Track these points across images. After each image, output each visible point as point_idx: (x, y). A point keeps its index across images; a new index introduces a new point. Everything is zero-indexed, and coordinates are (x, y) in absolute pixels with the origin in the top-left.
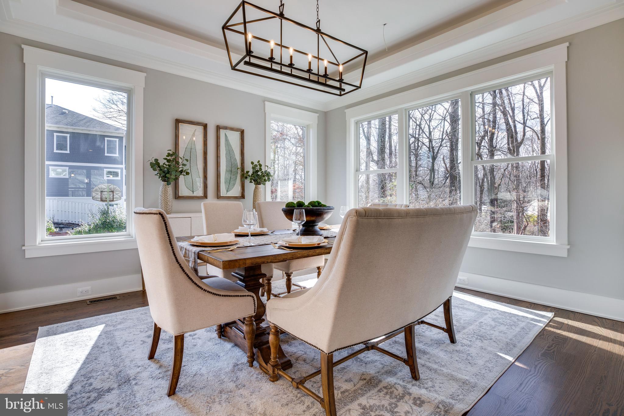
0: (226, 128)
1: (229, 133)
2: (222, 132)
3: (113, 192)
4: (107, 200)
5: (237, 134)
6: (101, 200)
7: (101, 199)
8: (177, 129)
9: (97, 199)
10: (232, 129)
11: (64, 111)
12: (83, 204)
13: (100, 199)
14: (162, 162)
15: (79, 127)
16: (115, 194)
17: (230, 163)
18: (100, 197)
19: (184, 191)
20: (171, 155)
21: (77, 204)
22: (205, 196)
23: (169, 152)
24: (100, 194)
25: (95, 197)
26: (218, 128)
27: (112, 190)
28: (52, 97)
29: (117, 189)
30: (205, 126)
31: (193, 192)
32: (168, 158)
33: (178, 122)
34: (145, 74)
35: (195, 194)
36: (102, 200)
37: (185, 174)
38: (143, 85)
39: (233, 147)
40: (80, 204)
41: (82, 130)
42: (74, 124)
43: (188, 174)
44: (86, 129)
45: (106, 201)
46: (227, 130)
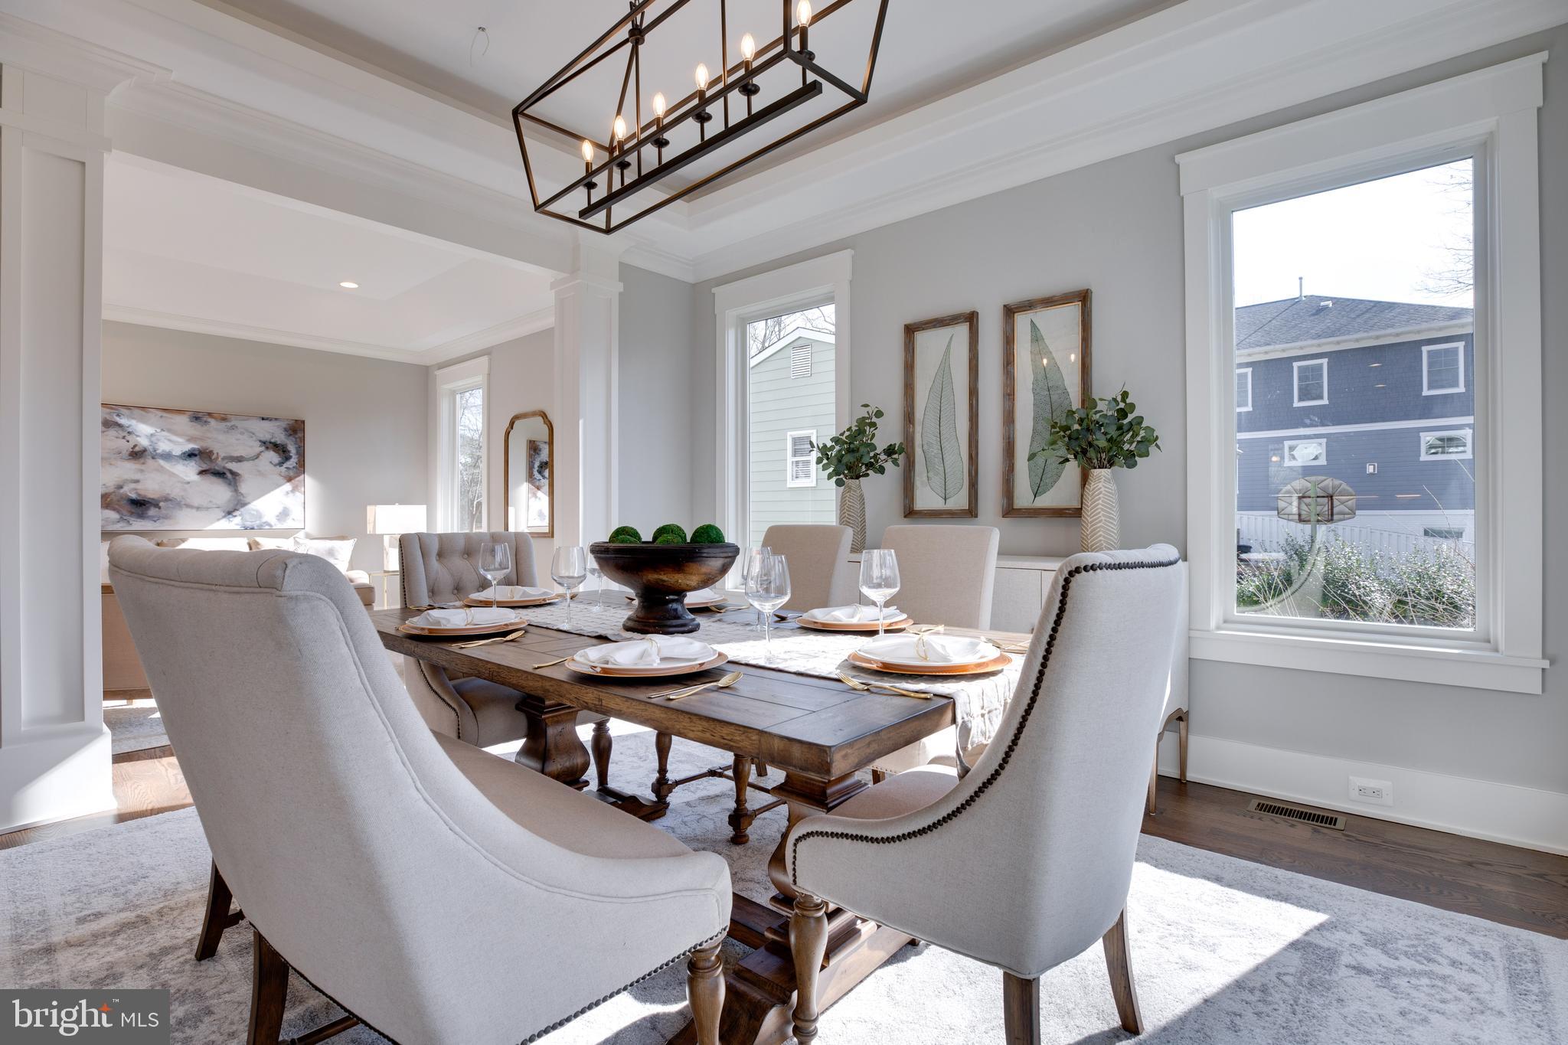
1: (1045, 316)
2: (1021, 321)
3: (1331, 497)
6: (1298, 519)
7: (1299, 516)
8: (910, 345)
9: (1291, 517)
11: (1322, 304)
13: (1297, 517)
15: (1348, 334)
16: (1336, 503)
17: (1049, 407)
18: (1296, 510)
24: (1296, 503)
25: (1285, 512)
26: (1010, 313)
27: (1330, 491)
28: (1301, 279)
29: (1345, 489)
30: (973, 320)
31: (945, 500)
35: (950, 505)
36: (1301, 520)
41: (1357, 340)
42: (1339, 330)
44: (1365, 335)
46: (1035, 308)
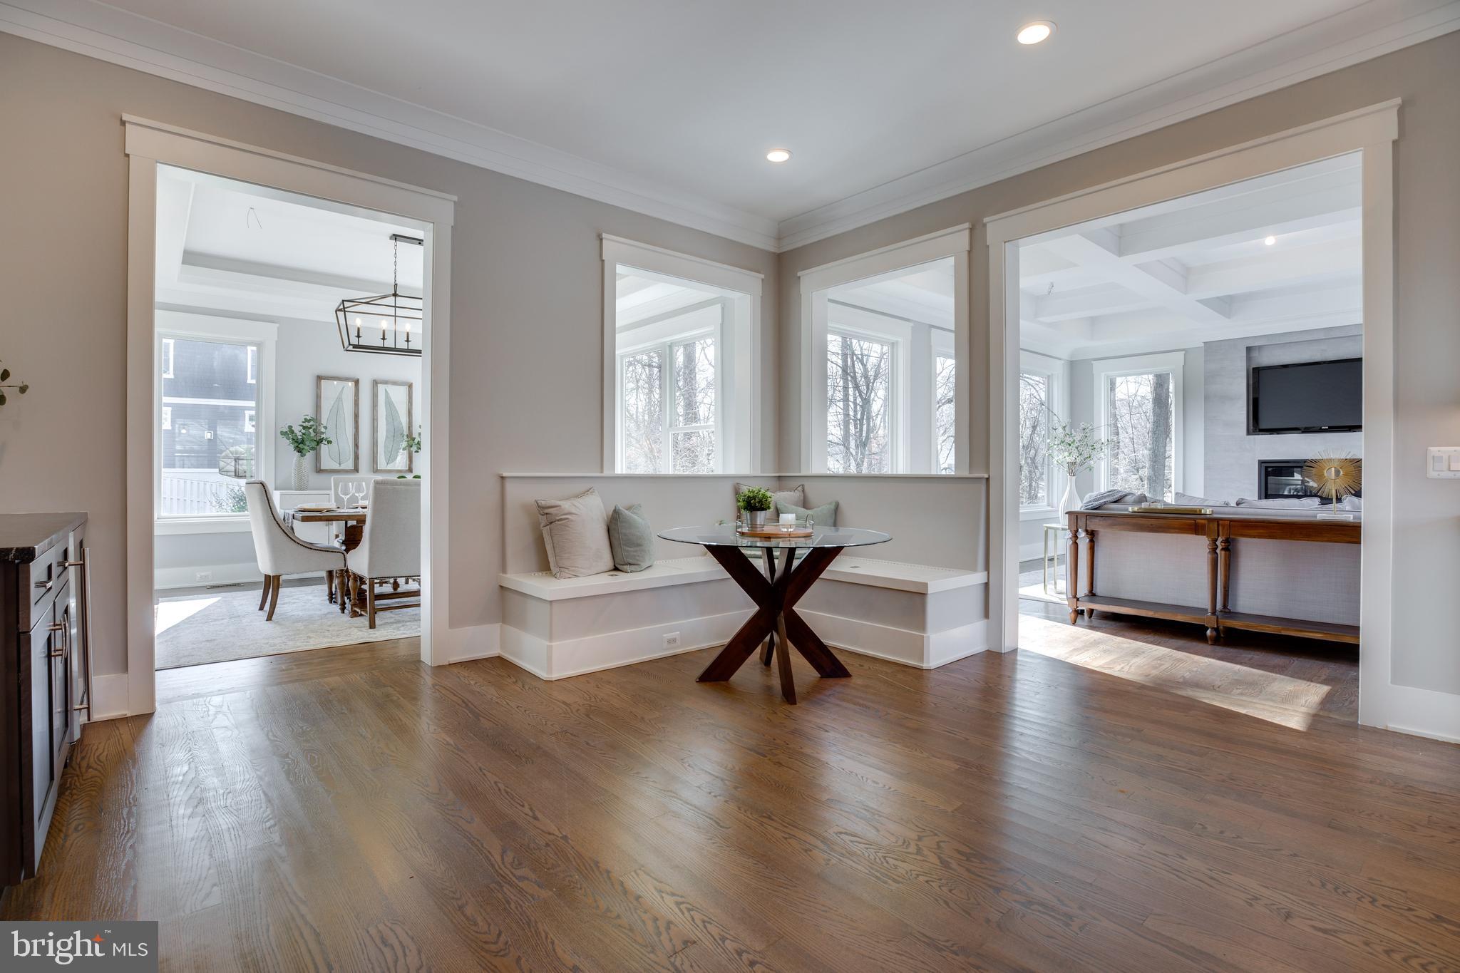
0: (386, 382)
1: (391, 388)
2: (381, 388)
4: (247, 476)
5: (404, 389)
6: (235, 475)
7: (235, 472)
8: (318, 386)
9: (229, 473)
10: (395, 383)
12: (202, 484)
13: (233, 474)
14: (297, 429)
18: (233, 468)
19: (326, 463)
20: (309, 421)
21: (189, 483)
22: (356, 470)
23: (306, 417)
24: (233, 463)
25: (225, 469)
26: (375, 383)
30: (357, 382)
31: (341, 464)
32: (304, 425)
33: (319, 378)
34: (277, 325)
35: (343, 467)
36: (237, 475)
37: (326, 443)
38: (276, 338)
39: (398, 406)
40: (195, 483)
43: (329, 442)
45: (245, 476)
46: (388, 384)
